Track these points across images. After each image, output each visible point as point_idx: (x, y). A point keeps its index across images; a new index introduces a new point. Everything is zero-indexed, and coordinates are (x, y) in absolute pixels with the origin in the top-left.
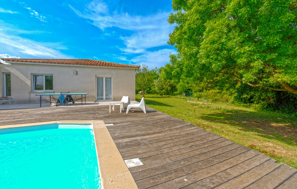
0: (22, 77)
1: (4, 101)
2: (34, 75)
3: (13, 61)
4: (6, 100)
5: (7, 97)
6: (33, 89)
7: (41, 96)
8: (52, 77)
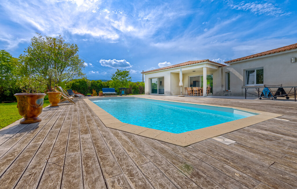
0: (237, 74)
1: (226, 93)
2: (247, 71)
3: (231, 62)
4: (227, 93)
5: (228, 91)
6: (246, 83)
7: (246, 89)
8: (263, 70)
